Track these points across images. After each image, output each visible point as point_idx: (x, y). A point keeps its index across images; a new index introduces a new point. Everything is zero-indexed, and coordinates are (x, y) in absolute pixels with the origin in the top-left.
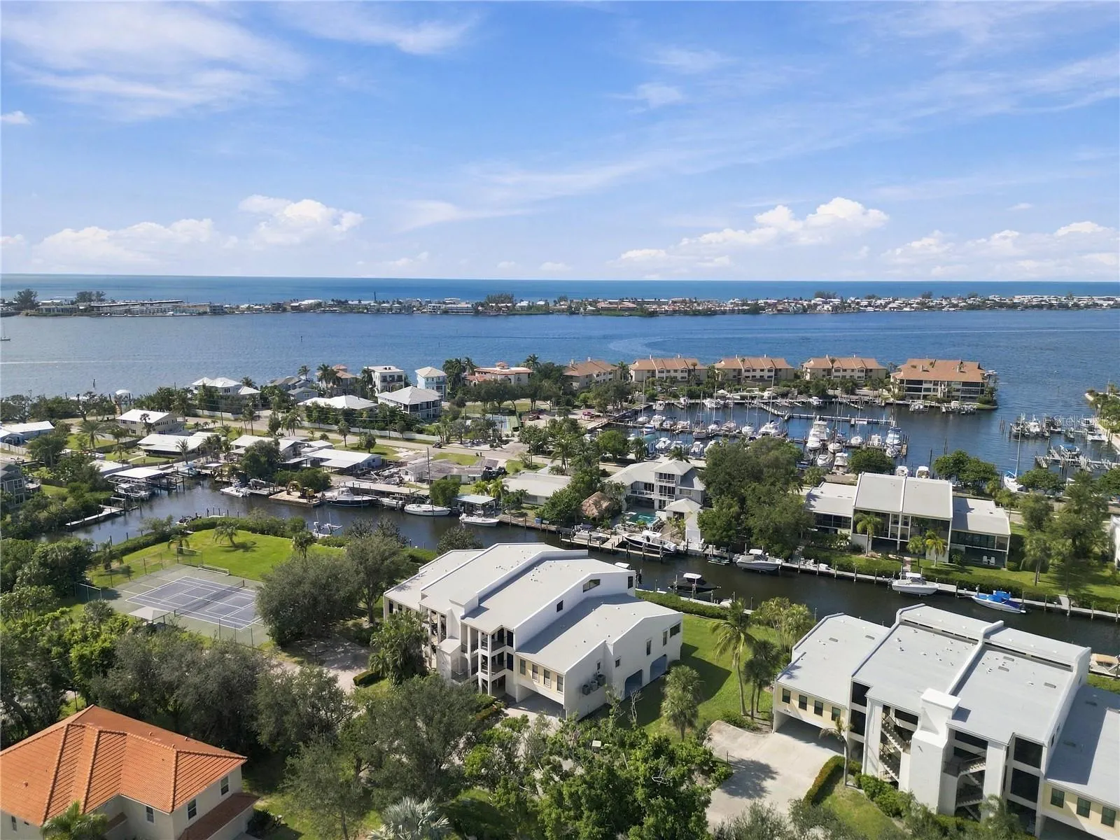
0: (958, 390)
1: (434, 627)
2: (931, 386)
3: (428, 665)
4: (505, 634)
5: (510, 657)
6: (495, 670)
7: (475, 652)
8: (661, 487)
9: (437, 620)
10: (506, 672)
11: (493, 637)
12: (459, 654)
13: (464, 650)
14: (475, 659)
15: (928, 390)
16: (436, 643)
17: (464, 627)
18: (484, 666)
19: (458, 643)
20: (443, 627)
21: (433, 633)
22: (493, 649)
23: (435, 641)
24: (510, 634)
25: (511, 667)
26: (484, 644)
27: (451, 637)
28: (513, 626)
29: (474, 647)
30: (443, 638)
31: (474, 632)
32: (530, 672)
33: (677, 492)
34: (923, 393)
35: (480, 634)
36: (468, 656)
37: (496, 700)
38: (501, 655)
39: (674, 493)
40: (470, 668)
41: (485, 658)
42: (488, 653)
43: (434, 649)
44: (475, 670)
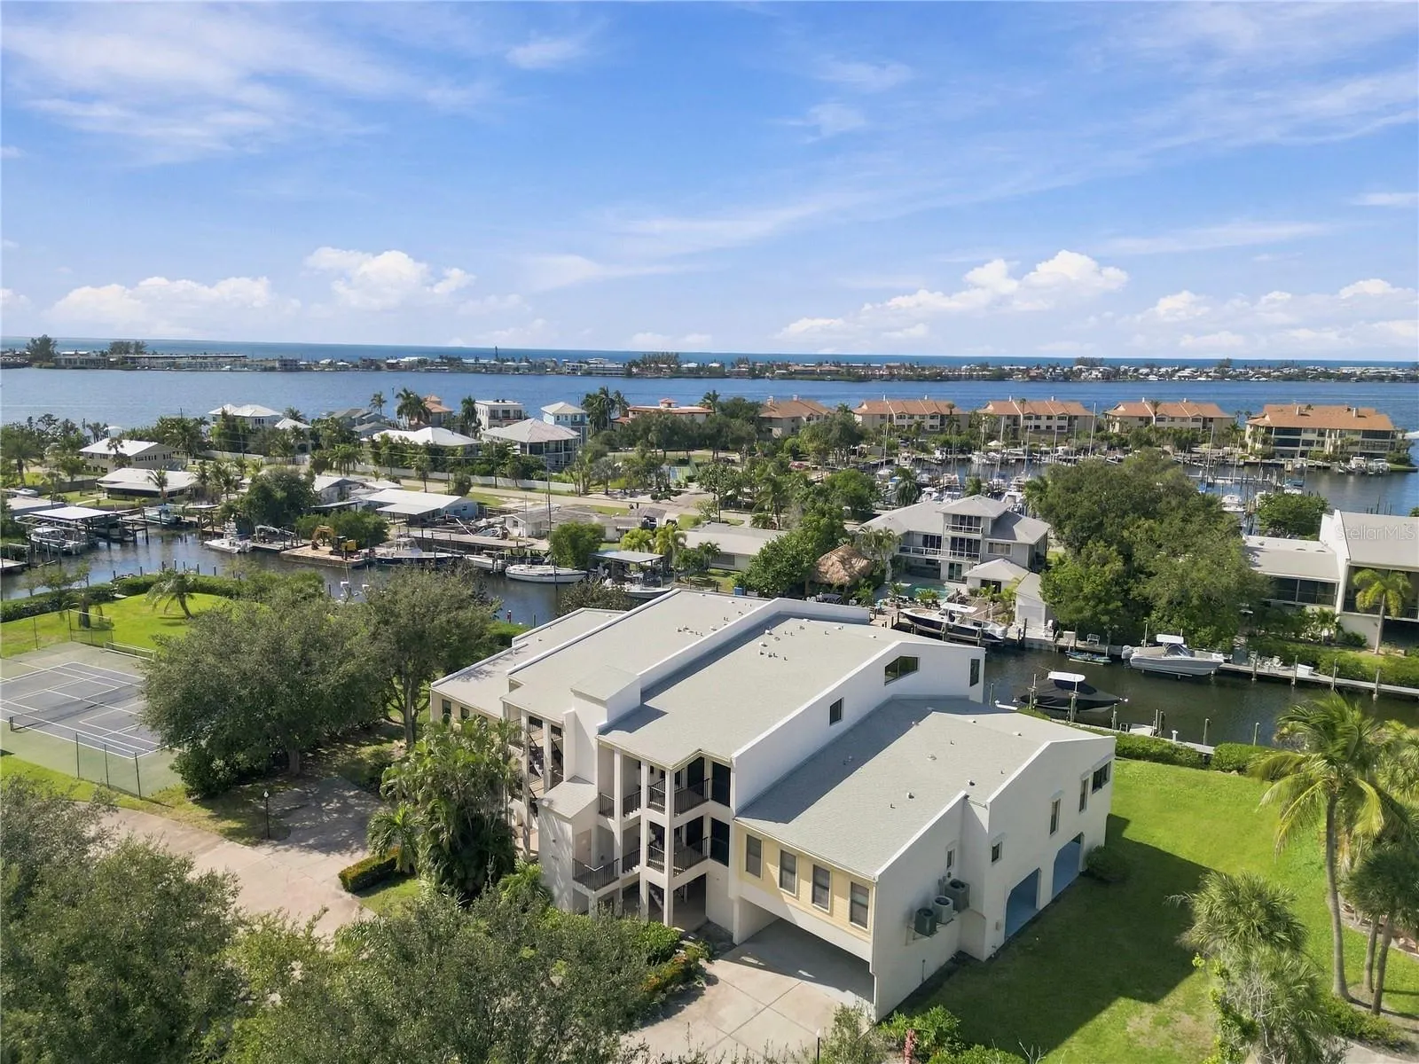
0: (1356, 443)
1: (536, 753)
2: (1313, 437)
3: (520, 843)
4: (708, 773)
5: (721, 830)
6: (681, 862)
7: (632, 815)
8: (954, 539)
9: (543, 739)
10: (709, 866)
11: (678, 776)
12: (593, 820)
13: (605, 809)
14: (631, 834)
15: (1309, 443)
16: (539, 794)
17: (607, 752)
18: (655, 853)
19: (590, 793)
20: (557, 755)
21: (532, 770)
22: (679, 809)
23: (537, 787)
24: (722, 772)
25: (721, 854)
26: (656, 797)
27: (575, 779)
28: (730, 751)
29: (631, 803)
30: (556, 780)
31: (633, 764)
32: (774, 870)
33: (984, 548)
34: (1301, 448)
35: (645, 770)
36: (615, 824)
37: (683, 937)
38: (696, 826)
39: (977, 550)
40: (618, 853)
41: (656, 829)
42: (664, 819)
43: (534, 807)
44: (631, 859)
